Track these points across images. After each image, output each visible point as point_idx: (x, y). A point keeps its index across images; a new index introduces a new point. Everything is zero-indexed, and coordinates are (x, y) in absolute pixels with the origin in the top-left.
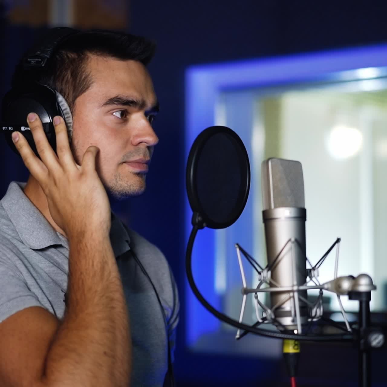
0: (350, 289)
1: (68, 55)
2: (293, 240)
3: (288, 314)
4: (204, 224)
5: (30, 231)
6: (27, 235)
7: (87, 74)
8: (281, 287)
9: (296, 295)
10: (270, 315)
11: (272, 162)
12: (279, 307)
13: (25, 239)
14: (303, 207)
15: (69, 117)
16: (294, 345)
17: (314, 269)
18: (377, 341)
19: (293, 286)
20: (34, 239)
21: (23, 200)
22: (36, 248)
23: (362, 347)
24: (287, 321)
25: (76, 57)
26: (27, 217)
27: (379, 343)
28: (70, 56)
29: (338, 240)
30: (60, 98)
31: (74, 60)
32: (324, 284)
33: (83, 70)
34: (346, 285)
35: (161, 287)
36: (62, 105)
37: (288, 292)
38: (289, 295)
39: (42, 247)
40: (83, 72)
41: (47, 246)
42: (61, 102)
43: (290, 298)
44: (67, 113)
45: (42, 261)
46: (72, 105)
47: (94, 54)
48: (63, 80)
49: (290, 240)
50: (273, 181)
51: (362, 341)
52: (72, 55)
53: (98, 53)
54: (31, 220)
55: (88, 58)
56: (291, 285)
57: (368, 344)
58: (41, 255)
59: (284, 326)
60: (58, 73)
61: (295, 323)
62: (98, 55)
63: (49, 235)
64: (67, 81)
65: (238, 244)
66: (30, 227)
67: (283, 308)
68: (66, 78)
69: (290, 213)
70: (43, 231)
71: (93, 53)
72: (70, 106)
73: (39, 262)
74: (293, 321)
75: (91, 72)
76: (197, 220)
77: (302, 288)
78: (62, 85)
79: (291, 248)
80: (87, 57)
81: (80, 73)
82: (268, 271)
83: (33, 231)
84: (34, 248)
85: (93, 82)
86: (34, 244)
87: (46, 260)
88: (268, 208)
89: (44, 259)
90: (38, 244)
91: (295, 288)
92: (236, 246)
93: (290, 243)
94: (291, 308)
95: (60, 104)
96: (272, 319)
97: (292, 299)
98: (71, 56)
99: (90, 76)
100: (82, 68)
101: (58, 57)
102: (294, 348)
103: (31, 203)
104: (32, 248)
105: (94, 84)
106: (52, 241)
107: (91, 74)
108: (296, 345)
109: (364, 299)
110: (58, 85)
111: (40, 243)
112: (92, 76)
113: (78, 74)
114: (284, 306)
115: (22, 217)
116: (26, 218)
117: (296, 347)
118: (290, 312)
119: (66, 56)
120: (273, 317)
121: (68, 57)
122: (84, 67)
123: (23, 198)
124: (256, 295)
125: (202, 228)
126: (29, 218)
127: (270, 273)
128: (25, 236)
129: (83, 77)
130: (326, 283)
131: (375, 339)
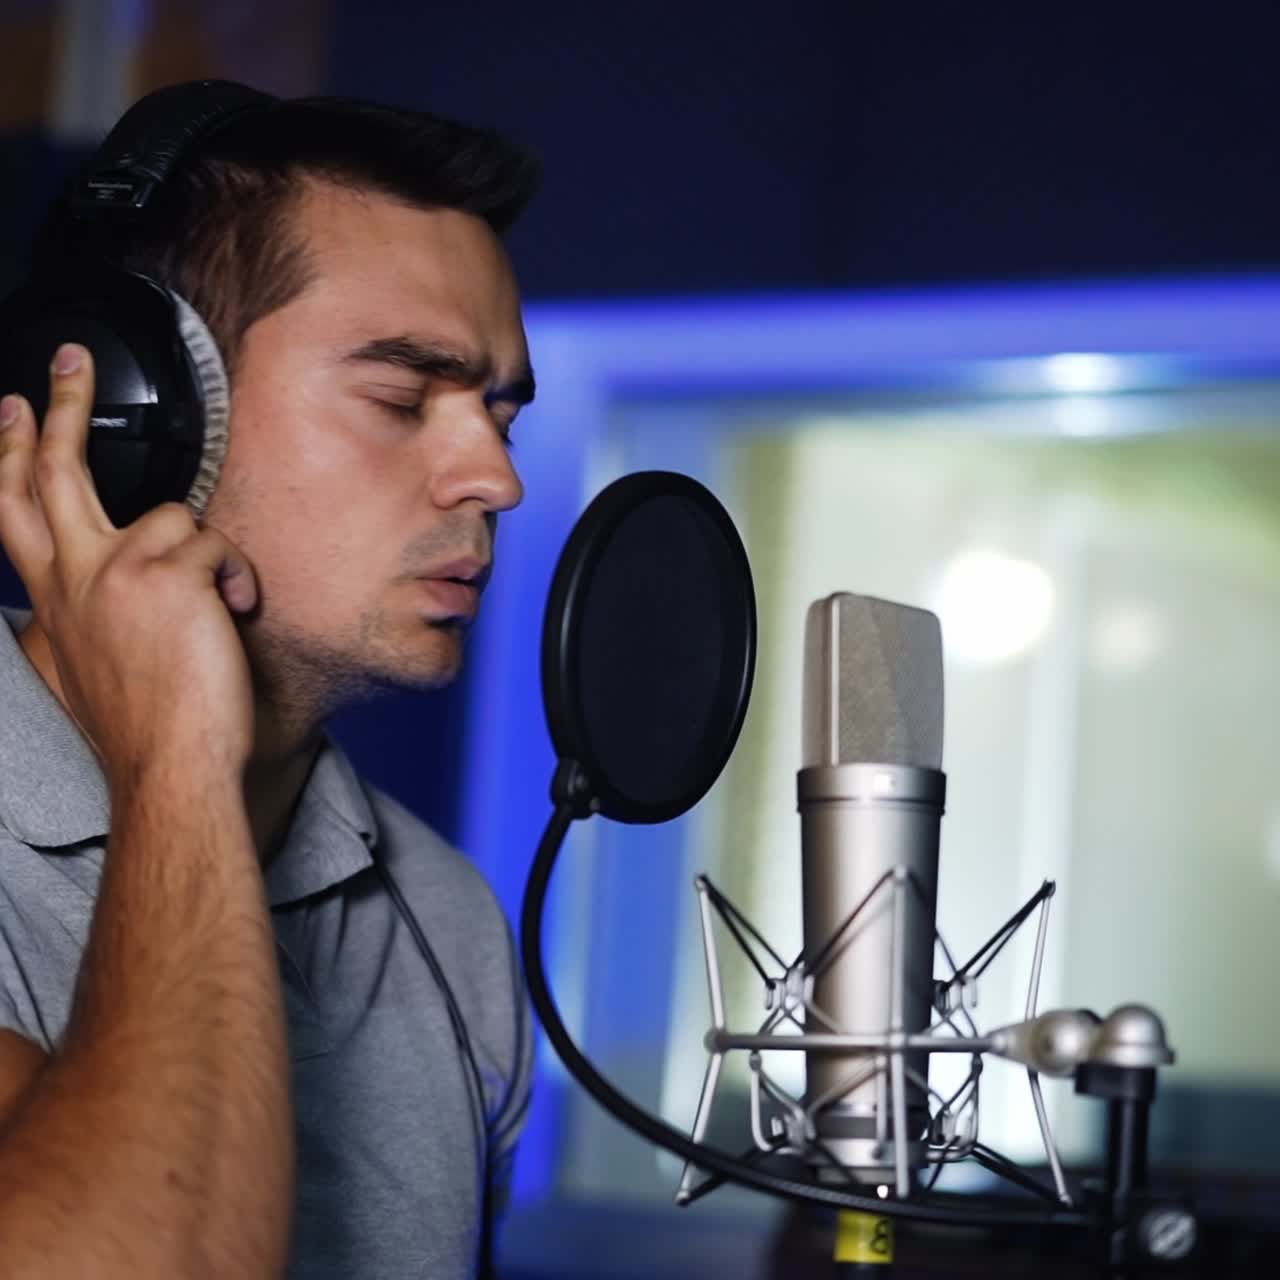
0: (1083, 1057)
1: (233, 174)
2: (901, 873)
3: (862, 1128)
4: (594, 804)
5: (31, 781)
6: (19, 795)
7: (295, 244)
8: (847, 1034)
9: (897, 1062)
10: (803, 1128)
11: (841, 606)
12: (835, 1104)
13: (11, 808)
14: (934, 765)
15: (218, 390)
16: (872, 1236)
17: (960, 977)
18: (1172, 1237)
19: (889, 1032)
20: (42, 812)
21: (16, 672)
22: (44, 844)
23: (1116, 1256)
24: (857, 1153)
25: (260, 182)
26: (23, 732)
27: (1177, 1244)
28: (238, 180)
29: (1047, 890)
30: (191, 323)
31: (251, 193)
32: (991, 1035)
33: (281, 230)
34: (1071, 1042)
35: (476, 999)
36: (197, 347)
37: (870, 1051)
38: (874, 1063)
39: (64, 842)
40: (282, 237)
41: (84, 838)
42: (193, 335)
43: (873, 1074)
44: (213, 376)
45: (60, 887)
46: (231, 348)
47: (322, 178)
48: (207, 257)
49: (890, 874)
50: (842, 670)
51: (1118, 1237)
52: (244, 175)
53: (338, 176)
54: (36, 743)
55: (299, 193)
56: (883, 1027)
57: (1138, 1245)
58: (59, 869)
59: (847, 1170)
60: (192, 234)
61: (889, 1163)
62: (336, 182)
63: (95, 799)
64: (222, 263)
65: (704, 879)
66: (31, 768)
67: (846, 1108)
68: (217, 254)
69: (893, 783)
70: (73, 784)
71: (322, 172)
72: (224, 352)
73: (46, 890)
74: (879, 1154)
75: (309, 239)
76: (570, 788)
77: (918, 1040)
78: (202, 274)
79: (891, 902)
80: (296, 184)
81: (269, 241)
82: (805, 976)
83: (40, 783)
84: (37, 844)
85: (315, 276)
86: (37, 827)
87: (73, 886)
88: (817, 762)
89: (64, 880)
90: (52, 828)
91: (897, 1040)
92: (701, 884)
93: (888, 886)
94: (875, 1108)
95: (190, 344)
96: (807, 1140)
97: (881, 1079)
98: (243, 179)
99: (306, 252)
100: (279, 224)
101: (194, 179)
102: (873, 1247)
103: (40, 683)
104: (31, 842)
105: (320, 283)
106: (100, 822)
107: (311, 246)
108: (880, 1236)
109: (1130, 1092)
110: (188, 275)
111: (59, 826)
112: (314, 253)
113: (264, 241)
114: (849, 1100)
115: (7, 730)
116: (19, 735)
117: (880, 1245)
118: (873, 1121)
119: (222, 180)
120: (811, 1134)
121: (230, 180)
122: (284, 220)
123: (14, 662)
124: (755, 1058)
125: (584, 814)
126: (28, 734)
127: (810, 982)
128: (11, 797)
129: (280, 255)
130: (1002, 1031)
131: (1166, 1230)
